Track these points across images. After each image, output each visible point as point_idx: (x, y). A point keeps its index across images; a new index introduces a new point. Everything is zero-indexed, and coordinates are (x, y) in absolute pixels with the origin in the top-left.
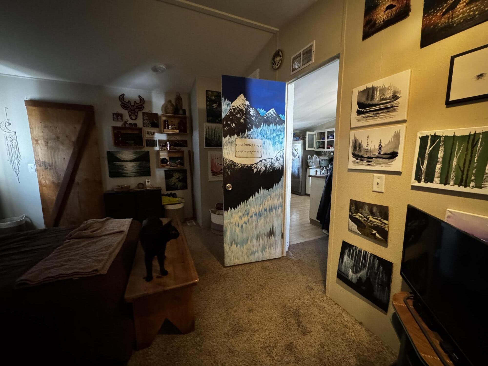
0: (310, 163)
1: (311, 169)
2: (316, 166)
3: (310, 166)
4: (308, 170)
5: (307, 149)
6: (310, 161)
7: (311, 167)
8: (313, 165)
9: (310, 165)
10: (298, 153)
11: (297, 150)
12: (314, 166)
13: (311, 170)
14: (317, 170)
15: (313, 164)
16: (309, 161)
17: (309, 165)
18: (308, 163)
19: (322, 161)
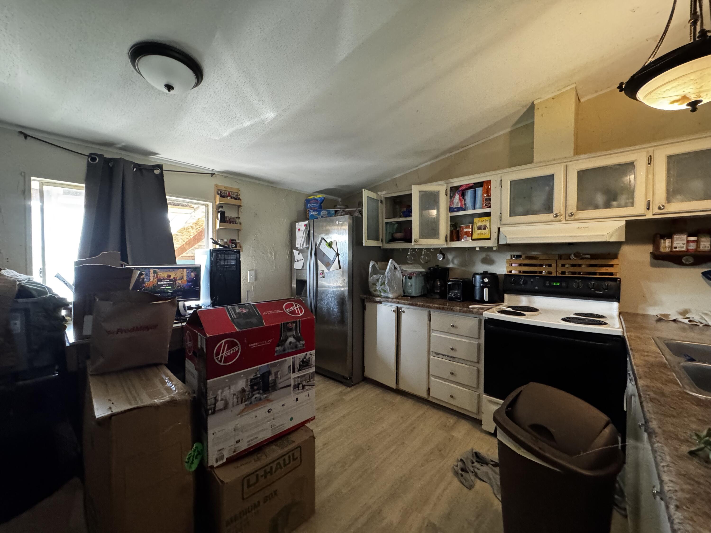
0: (374, 284)
1: (380, 302)
2: (396, 295)
3: (376, 293)
4: (368, 305)
5: (366, 242)
6: (378, 280)
7: (378, 296)
8: (385, 291)
9: (376, 290)
10: (338, 255)
11: (334, 246)
12: (390, 296)
13: (379, 305)
14: (399, 306)
15: (387, 288)
16: (372, 279)
17: (372, 290)
18: (370, 284)
19: (410, 278)
